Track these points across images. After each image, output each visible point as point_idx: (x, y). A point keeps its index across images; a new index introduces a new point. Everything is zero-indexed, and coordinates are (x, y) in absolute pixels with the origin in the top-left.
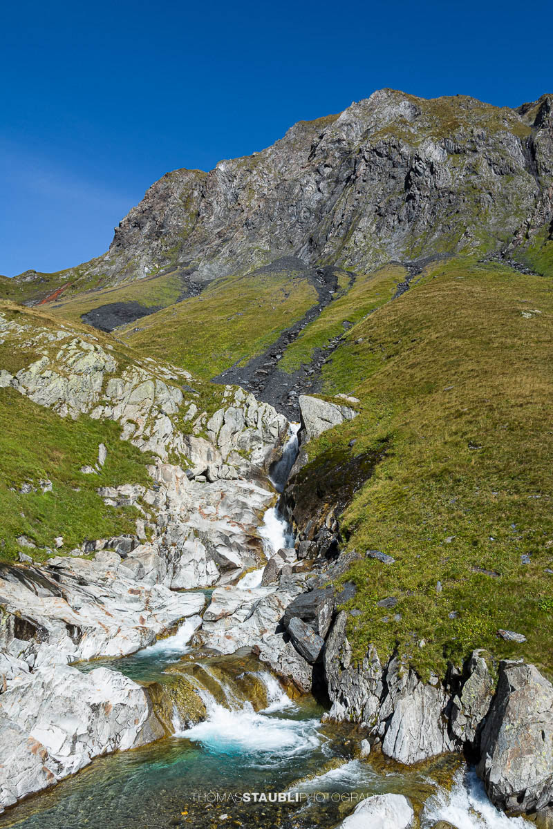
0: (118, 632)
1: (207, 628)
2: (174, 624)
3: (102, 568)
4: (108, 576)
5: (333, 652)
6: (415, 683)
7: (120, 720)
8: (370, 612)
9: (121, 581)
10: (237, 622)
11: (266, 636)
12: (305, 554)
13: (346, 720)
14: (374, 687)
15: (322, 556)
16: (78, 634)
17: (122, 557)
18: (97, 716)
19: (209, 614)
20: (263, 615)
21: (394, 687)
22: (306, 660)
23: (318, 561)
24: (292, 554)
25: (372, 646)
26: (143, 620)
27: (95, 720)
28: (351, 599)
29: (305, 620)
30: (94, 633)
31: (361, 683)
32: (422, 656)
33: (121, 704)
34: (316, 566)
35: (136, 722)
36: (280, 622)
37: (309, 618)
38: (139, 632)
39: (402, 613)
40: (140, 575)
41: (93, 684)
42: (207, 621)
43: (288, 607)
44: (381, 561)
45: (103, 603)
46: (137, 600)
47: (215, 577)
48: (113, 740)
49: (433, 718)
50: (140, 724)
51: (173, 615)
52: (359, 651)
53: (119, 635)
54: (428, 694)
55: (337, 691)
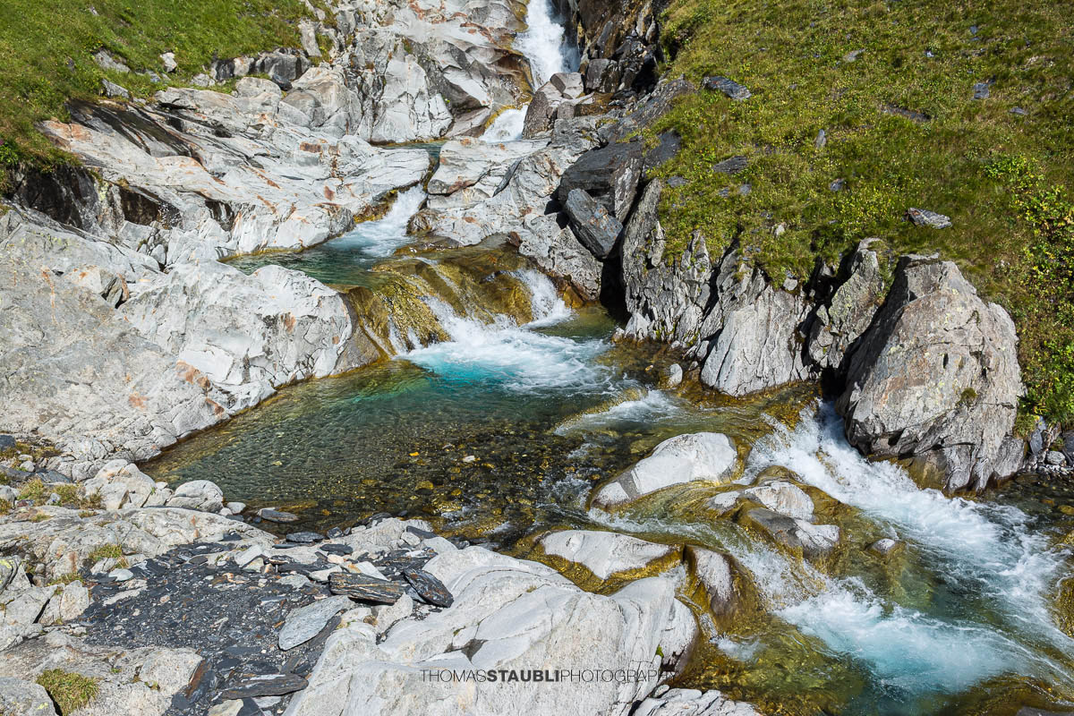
0: (292, 212)
1: (434, 205)
2: (381, 199)
3: (250, 107)
4: (264, 122)
5: (636, 243)
6: (760, 288)
7: (311, 338)
8: (699, 181)
9: (287, 129)
10: (482, 197)
11: (529, 217)
12: (597, 82)
13: (649, 339)
14: (697, 293)
15: (627, 86)
16: (228, 214)
17: (282, 89)
18: (276, 332)
19: (437, 184)
20: (525, 184)
21: (727, 294)
22: (593, 253)
23: (619, 95)
24: (575, 84)
25: (698, 234)
26: (330, 194)
27: (273, 338)
28: (671, 160)
29: (592, 193)
30: (254, 213)
31: (677, 288)
32: (778, 248)
33: (310, 316)
34: (615, 105)
35: (335, 340)
36: (552, 196)
37: (600, 189)
38: (326, 211)
39: (751, 182)
40: (318, 119)
41: (262, 288)
42: (435, 195)
43: (565, 173)
44: (728, 96)
45: (260, 166)
46: (316, 162)
47: (445, 123)
48: (303, 364)
49: (782, 336)
50: (341, 343)
51: (379, 185)
52: (676, 241)
53: (295, 215)
54: (779, 303)
55: (639, 298)
